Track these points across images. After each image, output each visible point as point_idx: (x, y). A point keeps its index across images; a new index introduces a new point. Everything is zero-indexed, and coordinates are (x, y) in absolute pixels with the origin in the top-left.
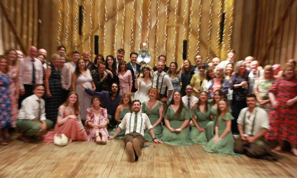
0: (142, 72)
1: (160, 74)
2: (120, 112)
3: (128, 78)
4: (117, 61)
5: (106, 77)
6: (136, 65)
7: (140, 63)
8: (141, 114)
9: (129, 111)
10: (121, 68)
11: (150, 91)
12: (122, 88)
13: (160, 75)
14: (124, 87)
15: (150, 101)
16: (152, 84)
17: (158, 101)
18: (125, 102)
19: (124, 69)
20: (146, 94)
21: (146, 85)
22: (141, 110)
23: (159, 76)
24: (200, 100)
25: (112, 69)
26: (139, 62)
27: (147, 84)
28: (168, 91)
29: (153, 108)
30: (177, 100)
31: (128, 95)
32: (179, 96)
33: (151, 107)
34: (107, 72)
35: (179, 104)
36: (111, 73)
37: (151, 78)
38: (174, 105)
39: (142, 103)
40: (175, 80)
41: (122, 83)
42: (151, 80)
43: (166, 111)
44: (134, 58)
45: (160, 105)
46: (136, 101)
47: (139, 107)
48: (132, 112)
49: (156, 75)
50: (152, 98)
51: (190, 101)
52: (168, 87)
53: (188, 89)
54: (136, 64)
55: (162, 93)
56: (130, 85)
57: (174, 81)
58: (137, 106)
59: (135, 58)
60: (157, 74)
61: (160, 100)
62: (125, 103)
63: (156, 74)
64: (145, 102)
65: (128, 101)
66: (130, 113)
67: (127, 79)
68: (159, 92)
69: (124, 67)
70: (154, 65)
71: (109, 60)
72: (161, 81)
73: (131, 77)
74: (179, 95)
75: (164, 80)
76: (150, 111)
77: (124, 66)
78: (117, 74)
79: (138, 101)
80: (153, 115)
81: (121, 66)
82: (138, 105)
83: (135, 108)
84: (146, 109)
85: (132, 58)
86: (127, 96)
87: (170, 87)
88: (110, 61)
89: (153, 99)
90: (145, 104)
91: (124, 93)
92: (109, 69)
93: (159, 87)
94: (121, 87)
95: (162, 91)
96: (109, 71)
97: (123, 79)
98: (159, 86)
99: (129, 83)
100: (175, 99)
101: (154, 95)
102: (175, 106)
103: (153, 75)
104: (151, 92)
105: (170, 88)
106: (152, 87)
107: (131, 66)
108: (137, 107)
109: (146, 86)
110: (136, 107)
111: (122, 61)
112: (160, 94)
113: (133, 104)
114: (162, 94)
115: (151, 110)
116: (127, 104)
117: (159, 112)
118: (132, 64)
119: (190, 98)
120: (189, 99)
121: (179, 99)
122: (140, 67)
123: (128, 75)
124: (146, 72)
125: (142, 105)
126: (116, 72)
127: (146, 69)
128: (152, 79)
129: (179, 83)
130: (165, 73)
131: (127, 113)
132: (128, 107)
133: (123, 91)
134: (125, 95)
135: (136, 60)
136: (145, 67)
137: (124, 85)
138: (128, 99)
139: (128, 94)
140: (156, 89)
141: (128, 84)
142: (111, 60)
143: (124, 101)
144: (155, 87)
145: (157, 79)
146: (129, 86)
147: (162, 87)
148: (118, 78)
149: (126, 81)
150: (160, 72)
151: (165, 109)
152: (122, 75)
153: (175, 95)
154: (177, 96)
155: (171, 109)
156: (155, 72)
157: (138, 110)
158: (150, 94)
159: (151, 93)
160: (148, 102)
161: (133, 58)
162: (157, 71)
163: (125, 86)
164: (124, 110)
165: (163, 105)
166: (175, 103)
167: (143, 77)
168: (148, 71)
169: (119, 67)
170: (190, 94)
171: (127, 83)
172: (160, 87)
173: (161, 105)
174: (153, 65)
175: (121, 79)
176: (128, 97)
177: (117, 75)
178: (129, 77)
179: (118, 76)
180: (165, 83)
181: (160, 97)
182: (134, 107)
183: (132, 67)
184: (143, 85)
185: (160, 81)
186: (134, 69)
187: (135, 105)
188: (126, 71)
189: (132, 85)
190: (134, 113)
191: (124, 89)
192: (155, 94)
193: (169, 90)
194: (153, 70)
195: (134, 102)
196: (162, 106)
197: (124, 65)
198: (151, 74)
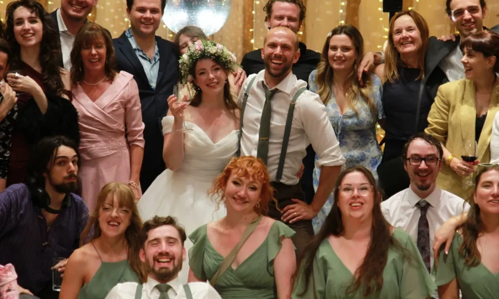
0: (190, 77)
1: (278, 87)
2: (84, 281)
3: (122, 111)
4: (62, 27)
5: (13, 111)
6: (157, 48)
7: (178, 36)
8: (187, 288)
9: (129, 273)
10: (87, 64)
11: (229, 172)
12: (95, 160)
13: (277, 91)
14: (102, 154)
15: (229, 222)
16: (240, 135)
17: (269, 221)
18: (111, 232)
19: (99, 67)
20: (209, 185)
21: (210, 141)
22: (186, 266)
23: (271, 95)
24: (476, 209)
25: (37, 69)
26: (170, 27)
27: (214, 137)
28: (317, 171)
29: (245, 253)
30: (357, 214)
31: (121, 192)
32: (366, 195)
33: (236, 251)
34: (13, 85)
35: (367, 229)
36: (34, 88)
37: (235, 106)
38: (342, 239)
39: (189, 232)
40: (350, 117)
41: (95, 136)
42: (233, 116)
43: (309, 272)
44: (148, 14)
45: (280, 241)
46: (158, 222)
47: (175, 249)
48: (142, 280)
49: (255, 94)
50: (237, 207)
51: (430, 215)
52: (315, 148)
53: (418, 158)
54: (158, 39)
55: (289, 178)
56: (130, 146)
57: (350, 121)
58: (164, 247)
59: (153, 11)
60: (263, 86)
61: (276, 216)
62: (106, 237)
63: (254, 85)
64: (205, 227)
65: (123, 227)
66: (136, 284)
67: (117, 116)
68: (272, 175)
69: (100, 60)
70: (246, 43)
71: (21, 21)
72: (284, 124)
73: (139, 106)
74: (365, 189)
75: (296, 115)
76: (230, 269)
77: (103, 51)
78: (69, 94)
79: (170, 221)
80: (248, 290)
81: (85, 52)
82: (170, 241)
83: (156, 259)
84: (209, 262)
85: (139, 14)
86: (116, 199)
87: (326, 151)
88: (27, 25)
89: (243, 212)
90: (205, 239)
91: (102, 186)
92: (26, 70)
93: (274, 152)
94: (89, 154)
95: (286, 172)
96: (28, 82)
97: (99, 117)
98: (271, 147)
99: (127, 134)
100: (345, 209)
101: (252, 194)
102: (350, 243)
103: (242, 92)
104: (233, 177)
105: (327, 156)
106: (238, 153)
107: (132, 51)
108: (167, 254)
109: (208, 147)
110: (161, 254)
111: (91, 29)
112: (277, 185)
113: (146, 237)
114: (290, 182)
115: (234, 267)
116: (119, 237)
117: (273, 275)
118: (138, 43)
119: (428, 199)
120: (423, 208)
121: (368, 208)
122: (179, 55)
123: (122, 97)
124: (211, 76)
125: (189, 245)
126: (60, 85)
127: (207, 64)
128: (237, 111)
129: (373, 129)
130: (301, 82)
131: (119, 285)
132: (124, 256)
133: (98, 177)
134: (109, 195)
135: (156, 23)
136: (204, 55)
137: (102, 144)
138: (122, 215)
139: (124, 188)
140: (257, 164)
141: (122, 141)
142: (32, 21)
143: (104, 226)
144: (255, 153)
145: (261, 111)
146: (126, 151)
147: (290, 150)
148: (73, 113)
149: (114, 126)
150: (278, 77)
151: (304, 262)
152: (94, 100)
153: (347, 189)
154: (356, 192)
155: (328, 258)
156: (251, 76)
157: (171, 267)
158: (231, 186)
159: (235, 183)
160: (221, 230)
161: (142, 10)
162: (263, 72)
163: (108, 153)
164: (106, 268)
165: (294, 239)
166: (348, 226)
167: (196, 102)
168: (220, 73)
169: (76, 56)
170: (428, 182)
171: (115, 133)
172: (279, 152)
173: (283, 237)
174: (240, 47)
175: (86, 117)
176: (121, 205)
177: (66, 97)
178: (125, 104)
179: (74, 103)
180: (302, 131)
181: (279, 202)
182: (152, 251)
183: (138, 53)
184: (195, 144)
185: (278, 122)
186: (146, 65)
187: (157, 241)
188: (111, 79)
189: (142, 145)
190: (152, 283)
191: (102, 166)
192: (254, 189)
193: (322, 167)
194: (239, 70)
195: (149, 226)
196: (288, 245)
197: (98, 47)
198: (233, 89)
